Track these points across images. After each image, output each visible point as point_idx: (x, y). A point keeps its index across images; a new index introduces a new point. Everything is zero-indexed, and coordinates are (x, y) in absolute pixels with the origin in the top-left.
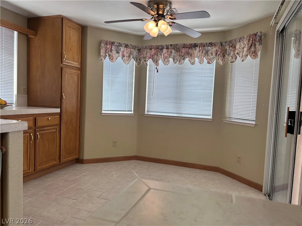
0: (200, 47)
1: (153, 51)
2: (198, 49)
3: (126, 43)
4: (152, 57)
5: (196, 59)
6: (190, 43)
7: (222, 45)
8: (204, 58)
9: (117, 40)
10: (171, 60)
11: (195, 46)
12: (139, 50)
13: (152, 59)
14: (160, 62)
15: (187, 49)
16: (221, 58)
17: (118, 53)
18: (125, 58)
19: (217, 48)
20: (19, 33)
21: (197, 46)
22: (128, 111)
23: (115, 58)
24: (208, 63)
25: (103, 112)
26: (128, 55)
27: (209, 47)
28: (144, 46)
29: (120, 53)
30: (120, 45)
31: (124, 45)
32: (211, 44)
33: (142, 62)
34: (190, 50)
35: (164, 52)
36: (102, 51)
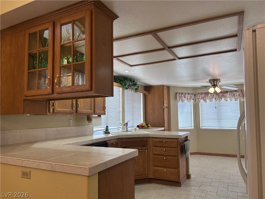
0: (229, 92)
1: (203, 95)
2: (228, 93)
3: (189, 92)
4: (203, 98)
5: (228, 99)
6: (224, 91)
7: (242, 91)
8: (233, 98)
9: (184, 92)
10: (214, 99)
11: (227, 92)
12: (195, 95)
13: (203, 99)
14: (208, 100)
15: (222, 94)
16: (242, 98)
17: (185, 97)
18: (189, 100)
19: (239, 93)
20: (143, 94)
21: (228, 92)
22: (191, 127)
23: (184, 100)
24: (235, 100)
25: (179, 128)
26: (189, 98)
27: (235, 93)
28: (198, 93)
29: (186, 98)
30: (186, 94)
31: (187, 94)
32: (235, 91)
33: (197, 101)
34: (224, 94)
35: (209, 95)
36: (178, 98)
